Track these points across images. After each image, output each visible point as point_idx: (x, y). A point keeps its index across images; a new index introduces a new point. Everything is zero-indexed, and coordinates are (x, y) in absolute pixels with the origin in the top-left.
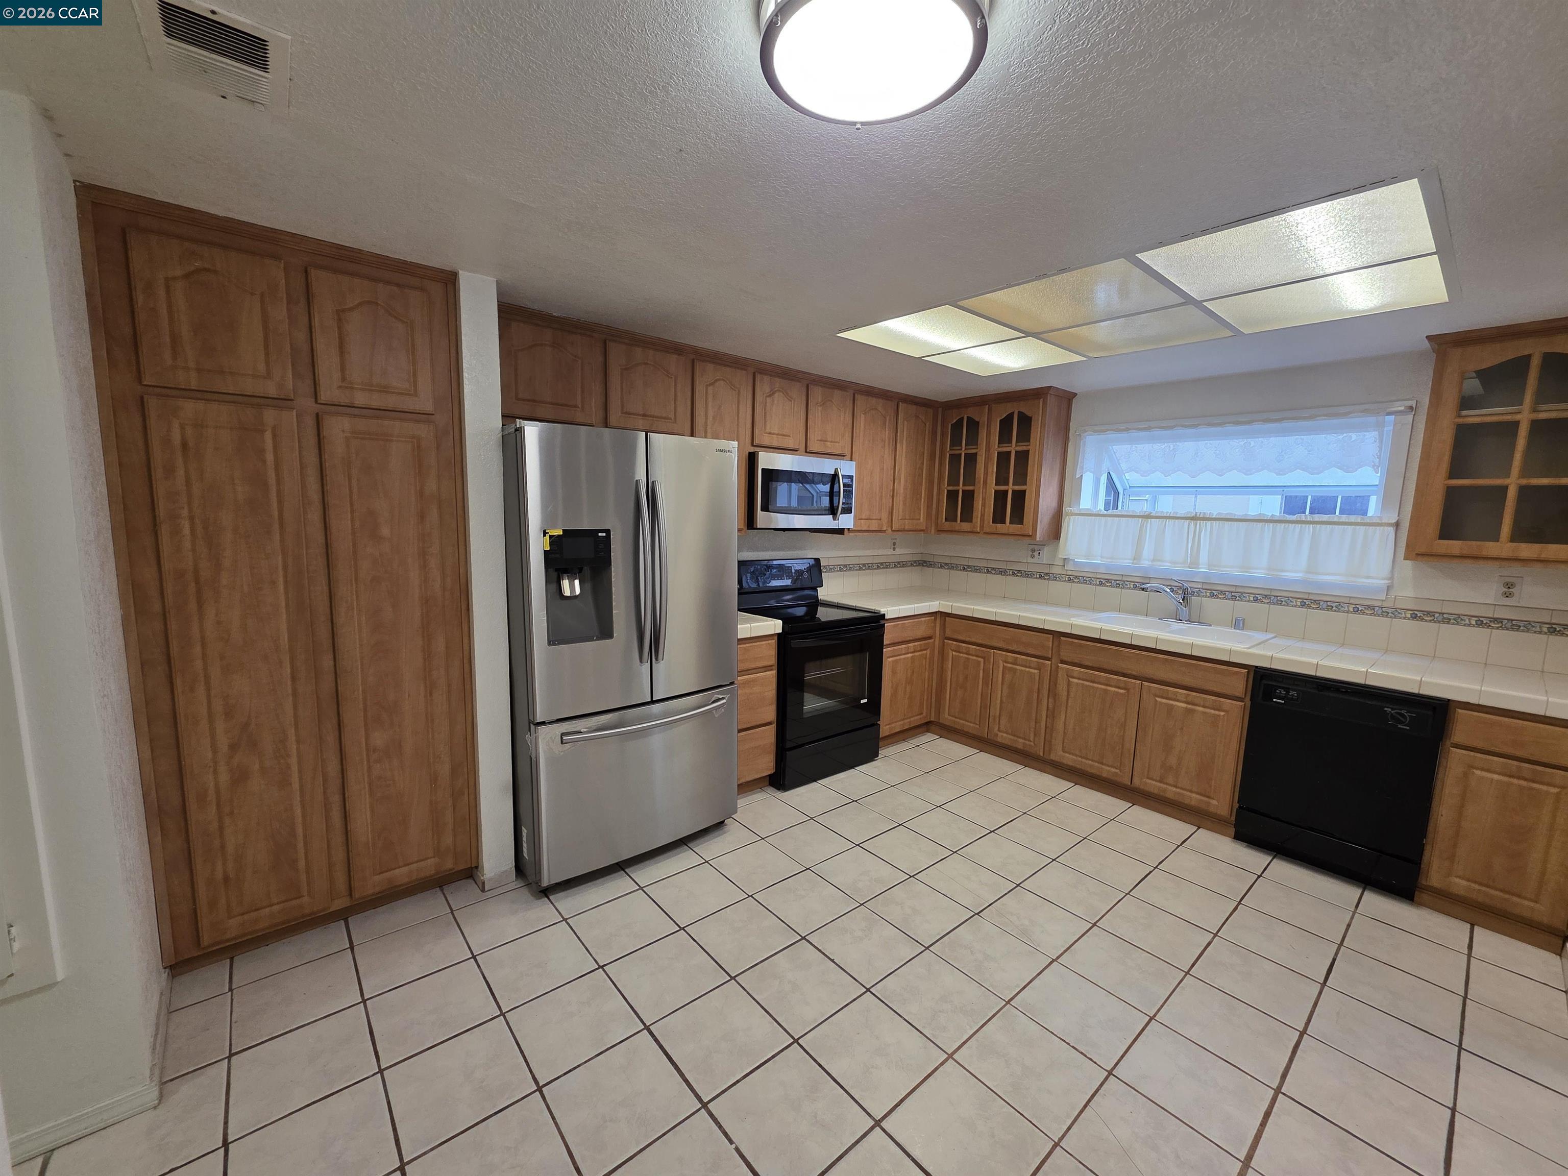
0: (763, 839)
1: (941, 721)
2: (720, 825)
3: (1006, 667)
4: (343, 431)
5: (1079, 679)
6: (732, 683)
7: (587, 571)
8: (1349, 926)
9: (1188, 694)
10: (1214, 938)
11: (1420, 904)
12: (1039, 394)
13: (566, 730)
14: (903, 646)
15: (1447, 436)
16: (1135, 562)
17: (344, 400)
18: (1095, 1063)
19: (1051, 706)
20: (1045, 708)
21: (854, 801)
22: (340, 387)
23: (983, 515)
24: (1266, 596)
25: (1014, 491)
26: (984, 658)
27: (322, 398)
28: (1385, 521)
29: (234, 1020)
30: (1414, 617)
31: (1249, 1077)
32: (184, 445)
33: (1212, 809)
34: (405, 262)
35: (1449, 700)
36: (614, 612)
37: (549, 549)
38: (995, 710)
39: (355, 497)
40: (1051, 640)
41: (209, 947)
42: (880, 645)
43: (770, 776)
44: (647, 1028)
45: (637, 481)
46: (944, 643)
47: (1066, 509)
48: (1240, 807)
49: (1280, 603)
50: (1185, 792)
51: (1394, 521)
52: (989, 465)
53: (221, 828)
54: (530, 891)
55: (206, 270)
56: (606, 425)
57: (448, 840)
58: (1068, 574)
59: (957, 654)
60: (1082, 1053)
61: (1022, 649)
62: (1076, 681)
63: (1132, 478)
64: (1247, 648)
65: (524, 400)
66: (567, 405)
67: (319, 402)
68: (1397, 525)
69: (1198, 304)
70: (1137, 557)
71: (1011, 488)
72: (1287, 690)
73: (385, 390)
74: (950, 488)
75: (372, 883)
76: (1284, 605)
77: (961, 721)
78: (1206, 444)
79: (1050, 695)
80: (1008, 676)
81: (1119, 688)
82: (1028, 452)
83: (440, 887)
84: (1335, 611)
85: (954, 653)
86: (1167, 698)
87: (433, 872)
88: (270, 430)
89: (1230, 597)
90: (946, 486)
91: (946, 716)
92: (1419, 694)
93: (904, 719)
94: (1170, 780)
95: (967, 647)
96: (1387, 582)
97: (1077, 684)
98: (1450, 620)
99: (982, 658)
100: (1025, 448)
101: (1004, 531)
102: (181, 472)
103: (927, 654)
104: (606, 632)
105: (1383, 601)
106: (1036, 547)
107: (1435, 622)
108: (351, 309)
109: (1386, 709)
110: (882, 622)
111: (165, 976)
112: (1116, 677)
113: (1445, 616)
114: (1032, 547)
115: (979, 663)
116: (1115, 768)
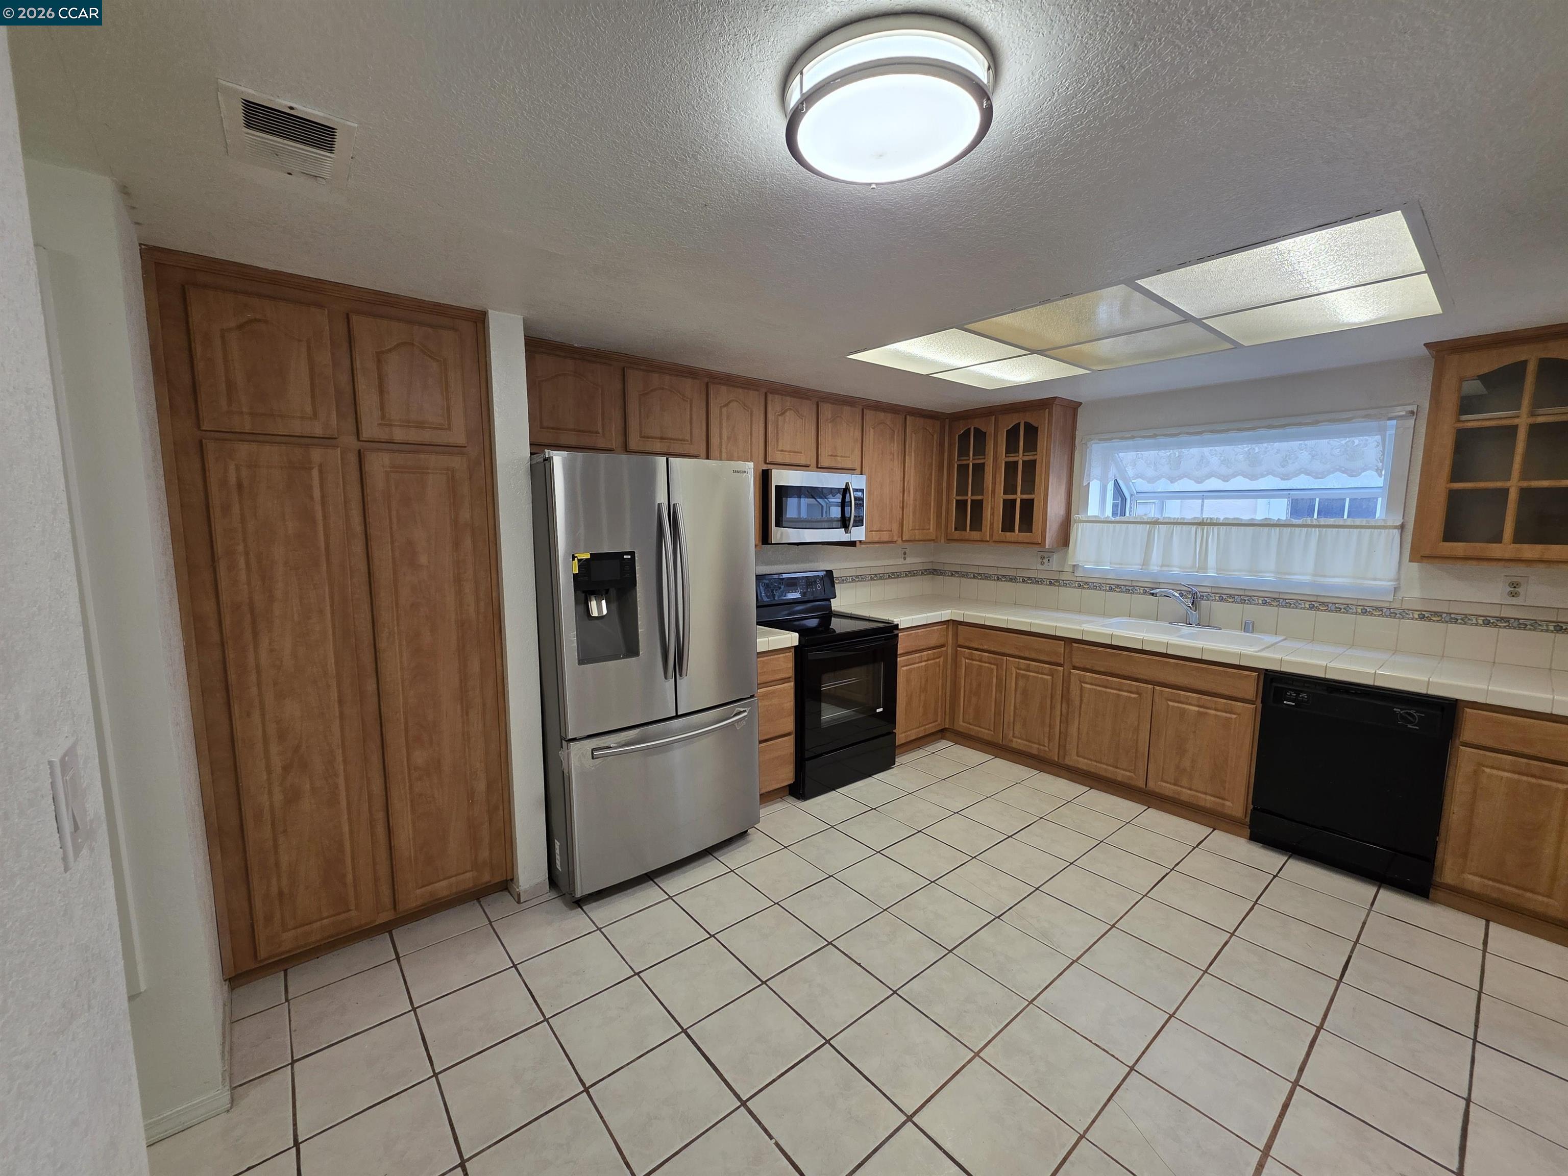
0: (785, 847)
1: (955, 728)
2: (743, 835)
3: (1019, 673)
4: (383, 466)
5: (1092, 684)
6: (752, 696)
7: (613, 592)
8: (1364, 923)
9: (1200, 698)
10: (1230, 937)
11: (1435, 901)
12: (1045, 405)
13: (598, 745)
14: (917, 655)
15: (1447, 442)
16: (1143, 567)
17: (384, 437)
18: (1117, 1059)
19: (1064, 710)
20: (1058, 713)
21: (873, 809)
22: (380, 424)
23: (992, 524)
24: (1275, 599)
25: (1022, 500)
26: (996, 665)
27: (364, 436)
28: (1390, 523)
29: (293, 1029)
30: (1422, 617)
31: (1267, 1071)
32: (240, 486)
33: (1227, 811)
34: (439, 305)
35: (1457, 700)
36: (640, 631)
37: (577, 572)
38: (1009, 716)
39: (395, 527)
40: (1063, 647)
41: (266, 959)
42: (895, 656)
43: (789, 785)
44: (685, 1031)
45: (659, 504)
46: (957, 651)
47: (1074, 516)
48: (1254, 808)
49: (1288, 605)
50: (1200, 795)
51: (1399, 523)
52: (997, 476)
53: (276, 846)
54: (563, 902)
55: (259, 321)
56: (626, 449)
57: (484, 854)
58: (1078, 580)
59: (971, 661)
60: (1104, 1050)
61: (1034, 656)
62: (1088, 686)
63: (1141, 485)
64: (1258, 651)
65: (548, 428)
66: (589, 431)
67: (361, 439)
68: (1402, 527)
69: (1198, 322)
70: (1146, 563)
71: (1019, 497)
72: (1298, 693)
73: (420, 425)
74: (959, 498)
75: (414, 897)
76: (1293, 608)
77: (975, 728)
78: (1211, 450)
79: (1064, 700)
80: (1021, 683)
81: (1131, 692)
82: (1035, 461)
83: (477, 899)
84: (1344, 613)
85: (967, 660)
86: (1179, 702)
87: (471, 885)
88: (317, 468)
89: (1239, 601)
90: (955, 495)
91: (961, 723)
92: (1427, 694)
93: (918, 728)
94: (1185, 782)
95: (980, 655)
96: (1394, 583)
97: (1090, 689)
98: (1457, 620)
99: (994, 664)
100: (1031, 458)
101: (1013, 540)
102: (236, 509)
103: (939, 662)
104: (631, 650)
105: (1390, 602)
106: (1046, 555)
107: (1443, 622)
108: (390, 350)
109: (1395, 709)
110: (896, 632)
111: (226, 987)
112: (1129, 682)
113: (1452, 616)
114: (1042, 554)
115: (992, 670)
116: (1130, 771)
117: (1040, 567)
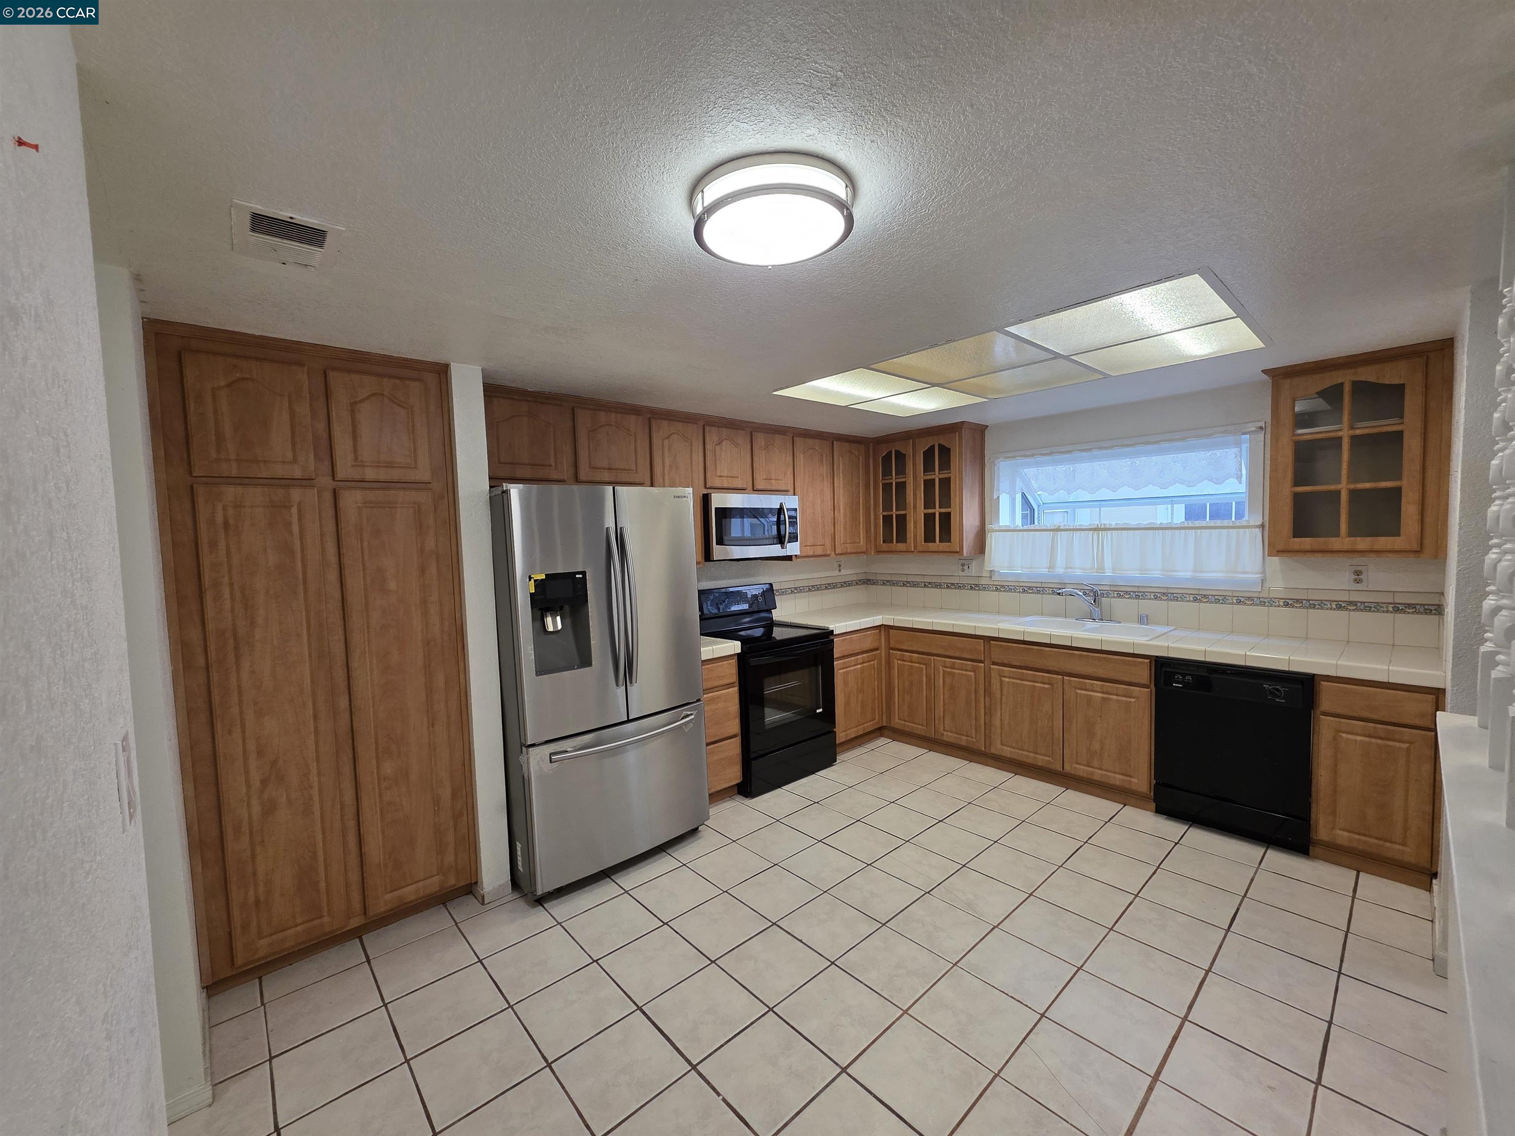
0: (734, 841)
1: (892, 725)
2: (694, 831)
3: (946, 671)
4: (356, 503)
5: (1009, 678)
6: (698, 700)
7: (567, 608)
8: (1252, 880)
9: (1103, 685)
10: (1135, 898)
11: (1315, 858)
12: (954, 429)
13: (555, 750)
14: (853, 658)
15: (1288, 453)
16: (1050, 570)
17: (358, 477)
18: (1030, 1008)
19: (987, 703)
20: (982, 705)
21: (815, 803)
22: (353, 466)
23: (915, 536)
24: (1164, 593)
25: (940, 514)
26: (926, 665)
27: (338, 476)
28: (1252, 523)
29: (269, 1030)
30: (1286, 605)
31: (1161, 1010)
32: (226, 524)
33: (1134, 788)
34: (406, 360)
35: (1314, 675)
36: (592, 642)
37: (534, 591)
38: (940, 711)
39: (366, 557)
40: (983, 645)
41: (241, 967)
42: (832, 659)
43: (738, 785)
44: (640, 1008)
45: (607, 528)
46: (889, 652)
47: (988, 527)
48: (1156, 783)
49: (1176, 599)
50: (1110, 774)
51: (1260, 523)
52: (917, 492)
53: (253, 857)
54: (525, 902)
55: (244, 379)
56: (577, 480)
57: (450, 858)
58: (995, 584)
59: (902, 662)
60: (1019, 1001)
61: (957, 654)
62: (1007, 680)
63: (1045, 497)
64: (1148, 641)
65: (505, 463)
66: (542, 465)
67: (336, 479)
68: (1262, 526)
69: (1067, 358)
70: (1051, 567)
71: (937, 511)
72: (1184, 675)
73: (390, 465)
74: (885, 513)
75: (383, 902)
76: (1180, 601)
77: (910, 724)
78: (1100, 464)
79: (987, 695)
80: (948, 680)
81: (1044, 683)
82: (950, 478)
83: (443, 904)
84: (1222, 603)
85: (899, 662)
86: (1086, 690)
87: (438, 889)
88: (296, 506)
89: (1134, 597)
90: (881, 511)
91: (897, 720)
92: (1289, 671)
93: (857, 726)
94: (1096, 763)
95: (910, 656)
96: (1261, 576)
97: (1008, 682)
98: (1315, 605)
99: (924, 664)
100: (947, 476)
101: (934, 549)
102: (222, 545)
103: (874, 664)
104: (585, 661)
105: (1259, 592)
106: (966, 562)
107: (1304, 608)
108: (362, 401)
109: (1264, 686)
110: (831, 638)
111: (204, 994)
112: (1041, 674)
113: (1311, 602)
114: (961, 562)
115: (922, 668)
116: (1049, 757)
117: (961, 573)
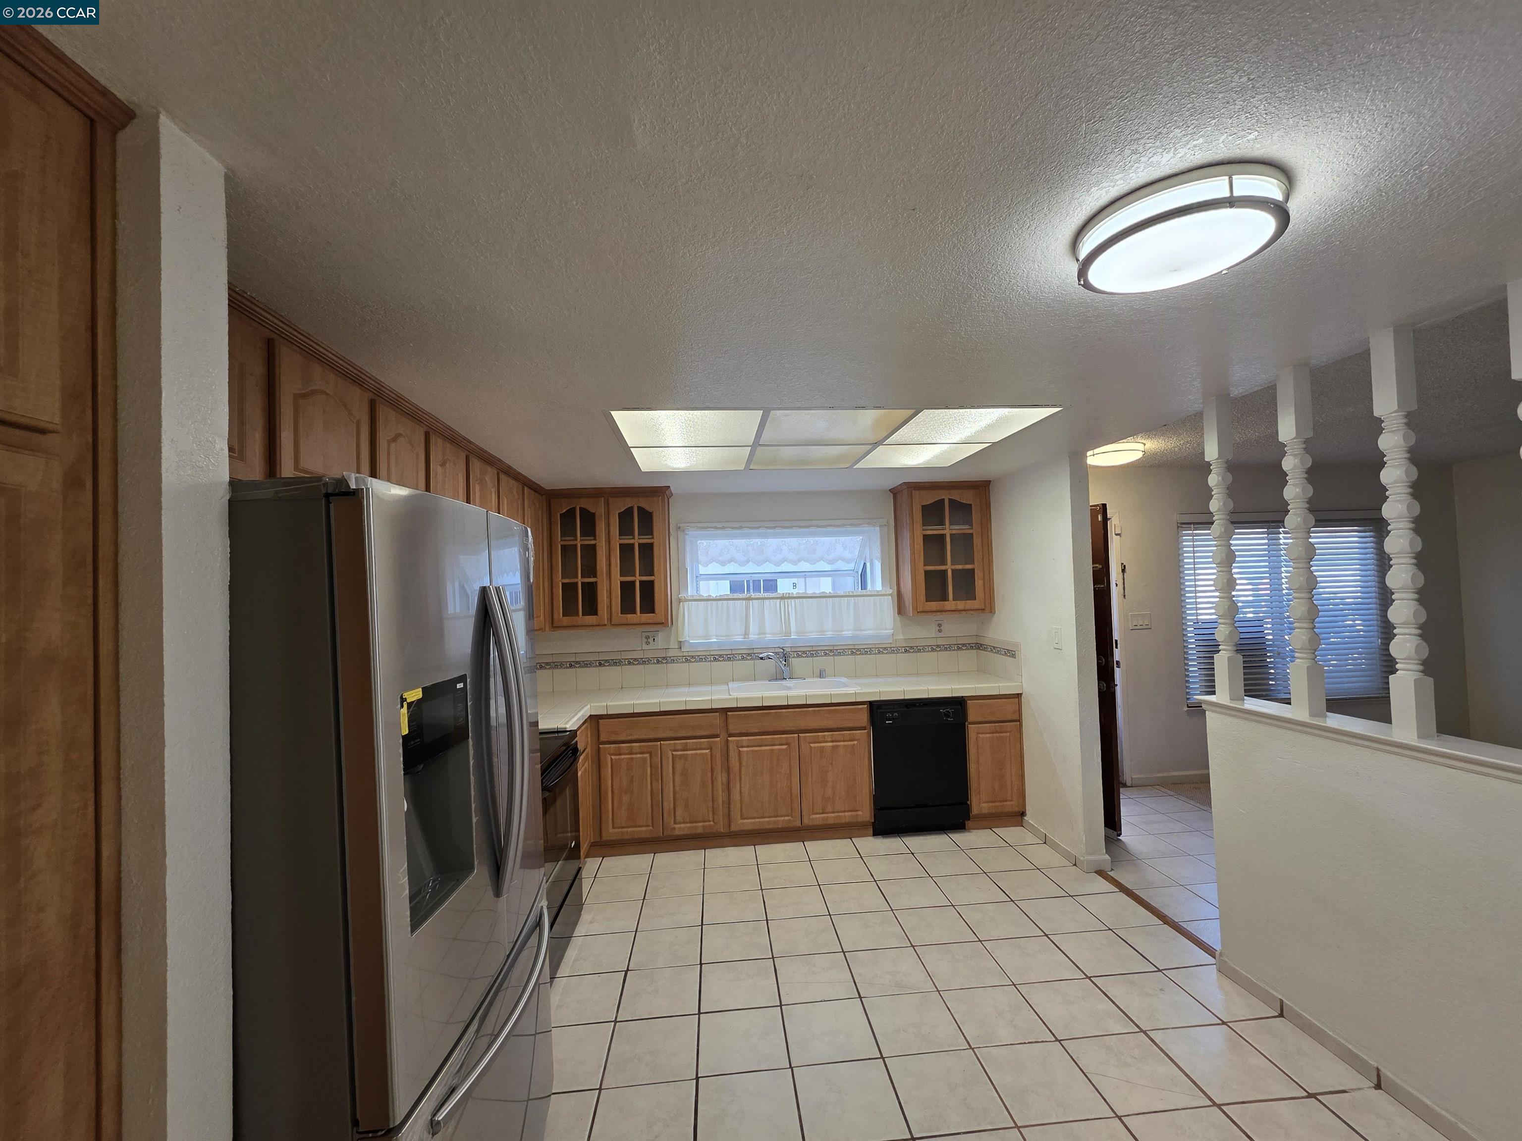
1: (605, 839)
3: (675, 755)
5: (748, 747)
9: (833, 735)
10: (955, 908)
11: (970, 829)
12: (658, 492)
15: (920, 543)
16: (744, 637)
19: (725, 779)
20: (719, 783)
23: (610, 607)
25: (641, 582)
26: (650, 753)
28: (886, 593)
33: (860, 820)
35: (964, 697)
38: (668, 804)
40: (719, 718)
46: (601, 748)
47: (679, 596)
48: (877, 809)
49: (839, 654)
50: (841, 814)
51: (891, 592)
52: (611, 557)
58: (685, 655)
59: (618, 757)
61: (690, 734)
62: (744, 749)
68: (892, 595)
70: (747, 633)
71: (638, 578)
72: (891, 713)
74: (566, 581)
76: (843, 655)
77: (629, 830)
79: (724, 770)
80: (679, 765)
81: (782, 745)
82: (652, 544)
84: (869, 654)
85: (613, 757)
86: (819, 742)
89: (809, 655)
90: (560, 578)
91: (611, 830)
92: (953, 697)
94: (829, 809)
95: (629, 747)
96: (894, 631)
97: (747, 752)
98: (920, 650)
99: (647, 753)
100: (649, 541)
101: (635, 621)
103: (586, 767)
105: (891, 643)
106: (651, 634)
107: (914, 652)
109: (939, 710)
112: (770, 737)
113: (918, 648)
114: (645, 634)
115: (645, 759)
116: (788, 816)
117: (645, 647)
